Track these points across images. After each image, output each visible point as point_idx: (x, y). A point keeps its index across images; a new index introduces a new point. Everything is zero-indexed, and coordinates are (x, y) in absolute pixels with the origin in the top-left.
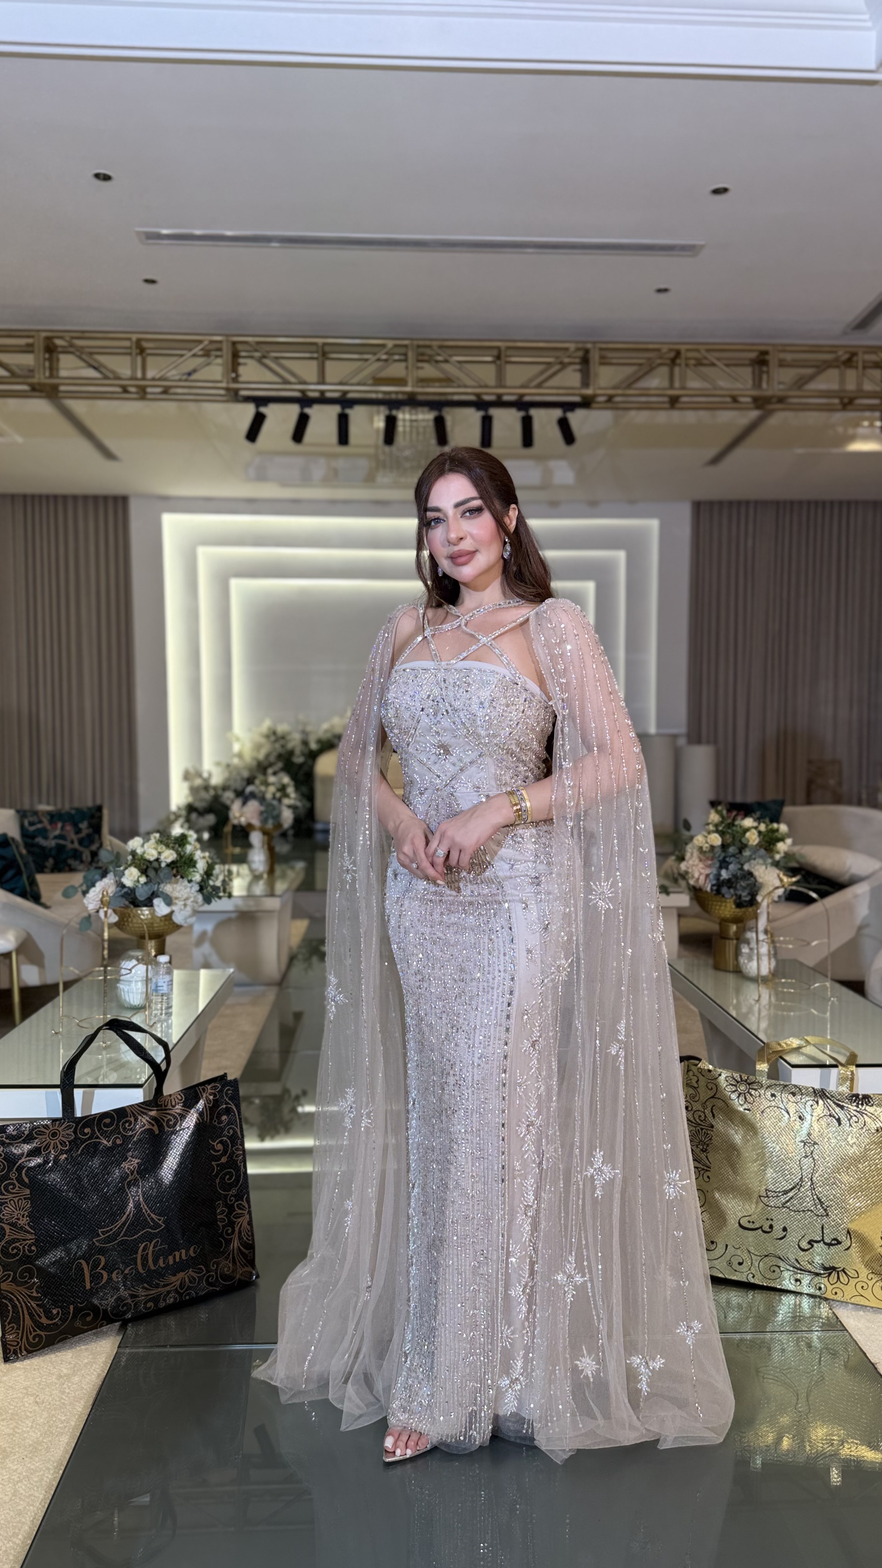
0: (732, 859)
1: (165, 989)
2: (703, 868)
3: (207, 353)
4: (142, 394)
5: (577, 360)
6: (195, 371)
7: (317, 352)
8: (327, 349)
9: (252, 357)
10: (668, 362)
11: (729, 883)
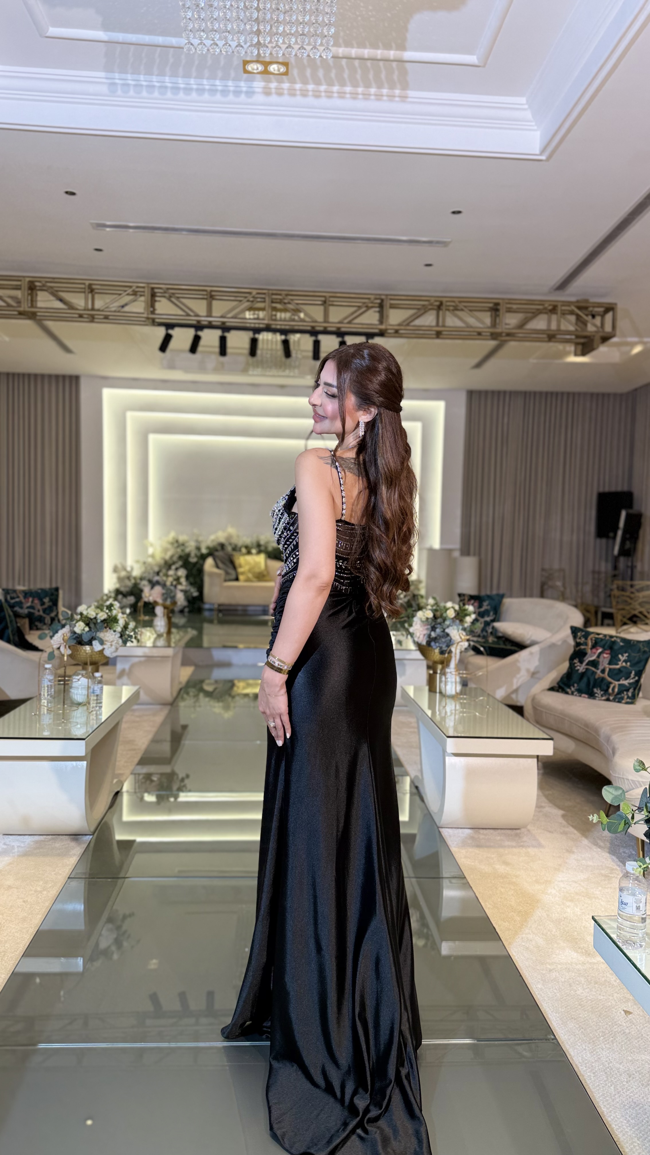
0: (438, 626)
1: (98, 692)
2: (422, 631)
3: (135, 293)
4: (92, 319)
5: (377, 305)
6: (126, 305)
7: (206, 295)
8: (213, 293)
9: (164, 297)
10: (435, 307)
11: (435, 639)
